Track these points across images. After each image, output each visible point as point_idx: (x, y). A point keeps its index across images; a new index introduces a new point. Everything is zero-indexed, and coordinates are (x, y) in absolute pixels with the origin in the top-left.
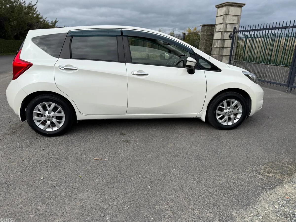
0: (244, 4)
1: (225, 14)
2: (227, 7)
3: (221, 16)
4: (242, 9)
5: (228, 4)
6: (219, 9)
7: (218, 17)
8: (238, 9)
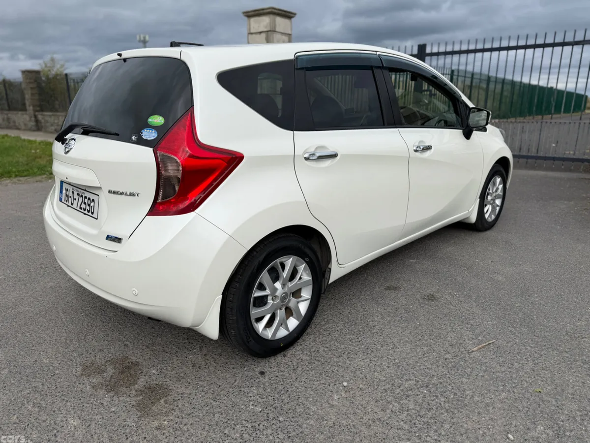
0: (295, 14)
1: (269, 29)
2: (272, 16)
3: (260, 33)
4: (291, 22)
5: (274, 10)
6: (253, 20)
7: (254, 35)
8: (286, 21)
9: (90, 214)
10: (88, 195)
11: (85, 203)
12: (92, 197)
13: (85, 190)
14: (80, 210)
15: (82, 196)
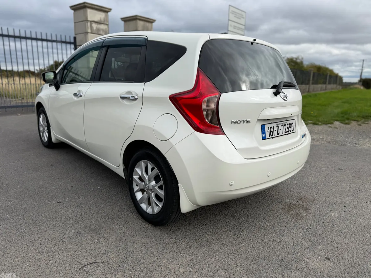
9: (292, 132)
10: (288, 122)
11: (288, 128)
12: (291, 122)
13: (286, 120)
14: (286, 133)
15: (285, 125)
